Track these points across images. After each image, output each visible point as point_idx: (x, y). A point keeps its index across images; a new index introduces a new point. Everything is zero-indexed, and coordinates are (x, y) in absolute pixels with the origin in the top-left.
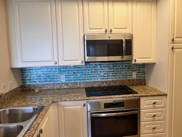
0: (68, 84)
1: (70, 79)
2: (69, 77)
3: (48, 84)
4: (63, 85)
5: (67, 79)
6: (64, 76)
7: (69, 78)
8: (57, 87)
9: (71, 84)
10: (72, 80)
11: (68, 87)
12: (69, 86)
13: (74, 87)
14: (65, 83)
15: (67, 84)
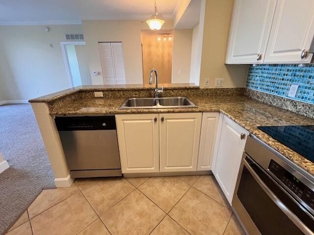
0: (297, 103)
1: (306, 95)
2: (307, 90)
3: (267, 95)
4: (288, 103)
5: (299, 94)
6: (297, 86)
7: (305, 93)
8: (277, 104)
9: (303, 106)
10: (309, 99)
11: (294, 110)
12: (297, 110)
13: (305, 115)
14: (292, 101)
15: (294, 104)
